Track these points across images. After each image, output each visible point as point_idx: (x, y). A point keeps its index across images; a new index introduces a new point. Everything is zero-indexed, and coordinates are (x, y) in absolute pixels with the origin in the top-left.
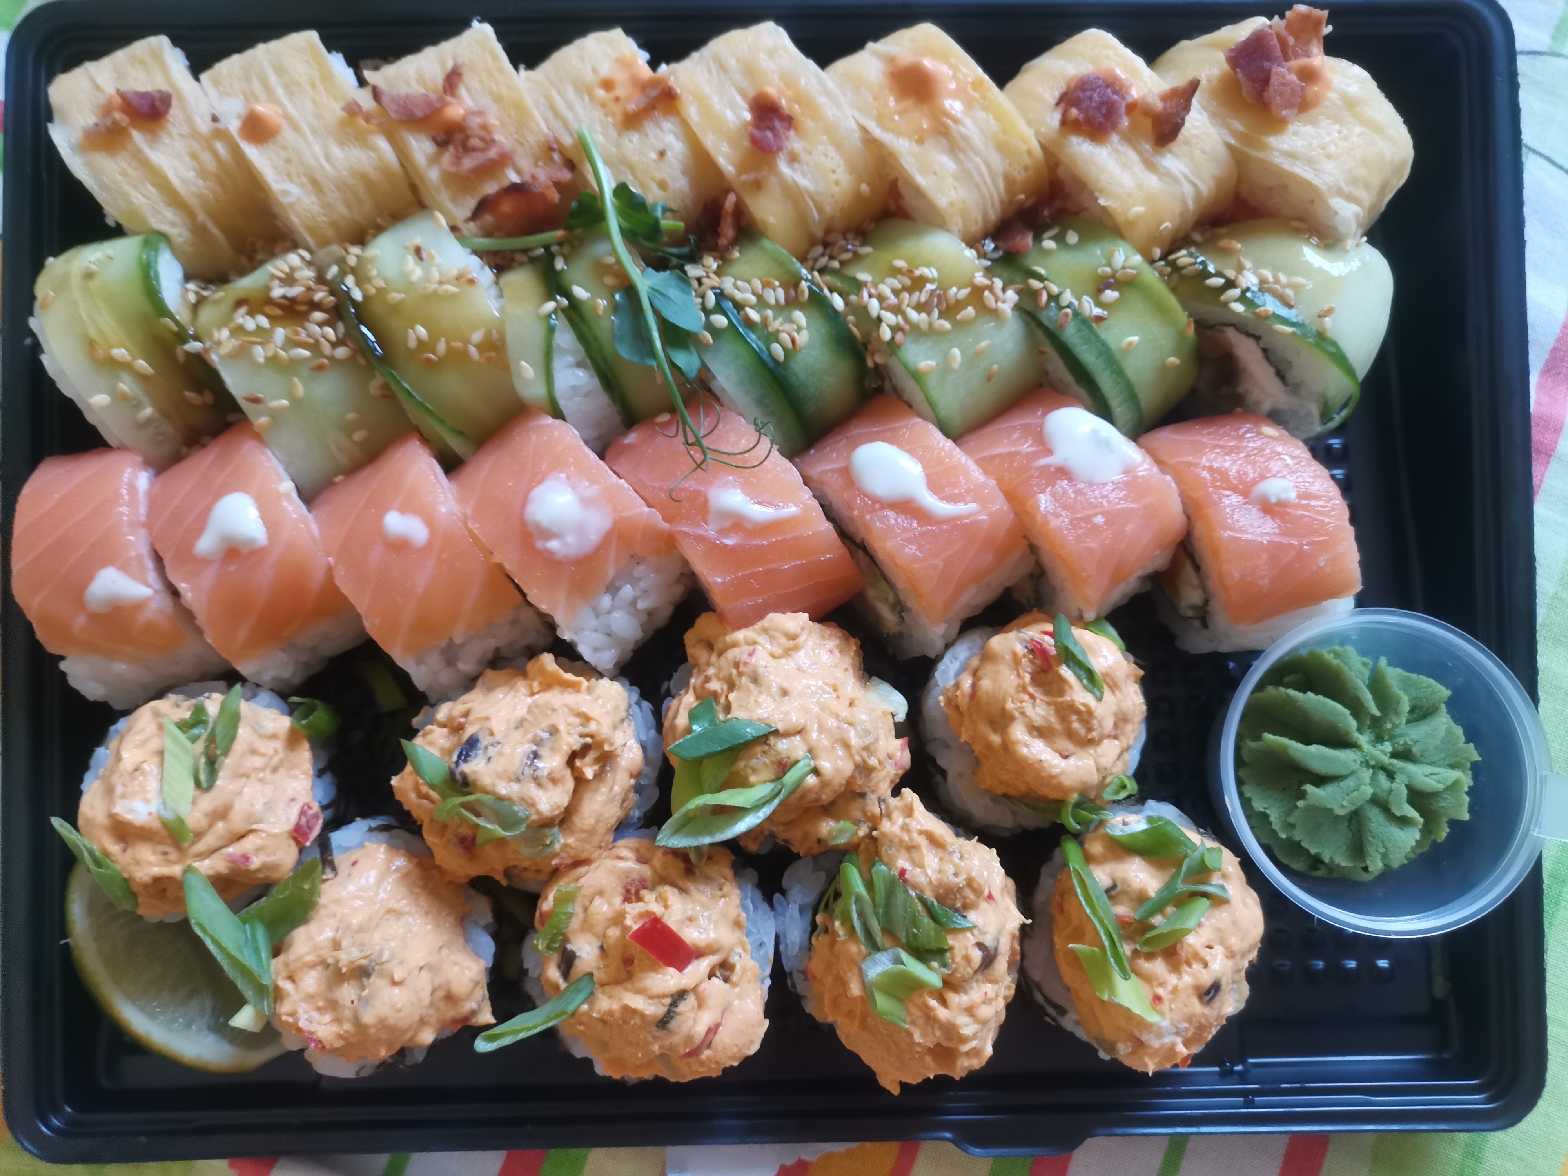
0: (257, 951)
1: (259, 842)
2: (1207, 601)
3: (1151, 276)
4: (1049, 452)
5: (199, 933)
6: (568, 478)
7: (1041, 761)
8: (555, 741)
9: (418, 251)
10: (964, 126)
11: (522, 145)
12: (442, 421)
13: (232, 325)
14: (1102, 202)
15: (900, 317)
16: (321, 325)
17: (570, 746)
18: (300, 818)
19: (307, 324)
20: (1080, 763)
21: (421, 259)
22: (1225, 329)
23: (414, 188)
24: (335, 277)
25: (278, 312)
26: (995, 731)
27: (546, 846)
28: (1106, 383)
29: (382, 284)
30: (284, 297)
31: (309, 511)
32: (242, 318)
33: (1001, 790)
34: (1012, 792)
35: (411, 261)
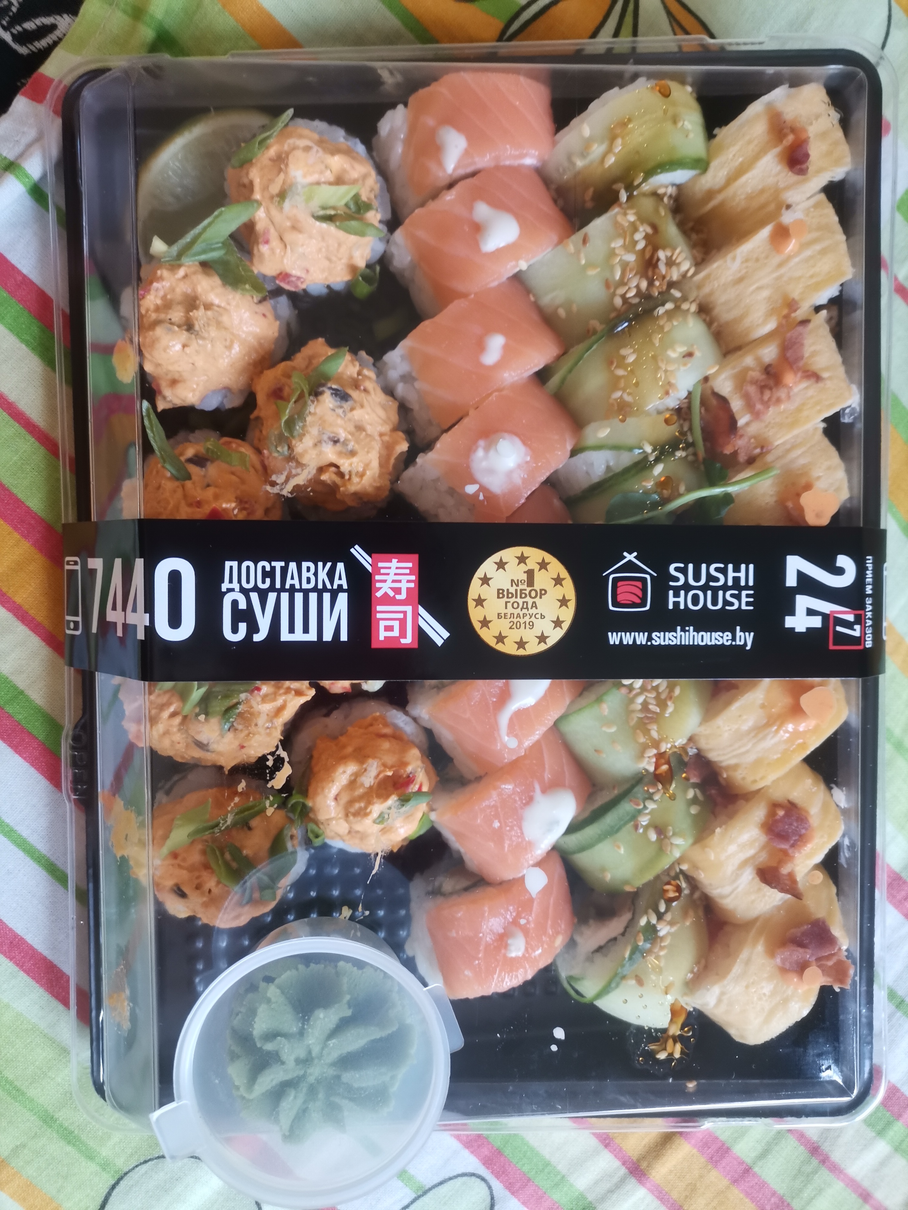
0: (204, 252)
1: (278, 251)
2: (443, 895)
3: (665, 863)
4: (544, 791)
5: (216, 213)
6: (527, 462)
7: (333, 781)
8: (346, 454)
9: (690, 355)
10: (773, 737)
11: (766, 426)
12: (570, 371)
13: (638, 223)
14: (718, 830)
15: (639, 691)
16: (638, 287)
17: (343, 464)
18: (295, 276)
19: (638, 277)
20: (332, 808)
21: (684, 357)
22: (631, 913)
23: (739, 348)
24: (672, 295)
25: (647, 256)
26: (355, 751)
27: (276, 447)
28: (591, 831)
29: (666, 329)
30: (658, 260)
31: (509, 279)
32: (644, 229)
33: (315, 754)
34: (314, 762)
35: (682, 349)
